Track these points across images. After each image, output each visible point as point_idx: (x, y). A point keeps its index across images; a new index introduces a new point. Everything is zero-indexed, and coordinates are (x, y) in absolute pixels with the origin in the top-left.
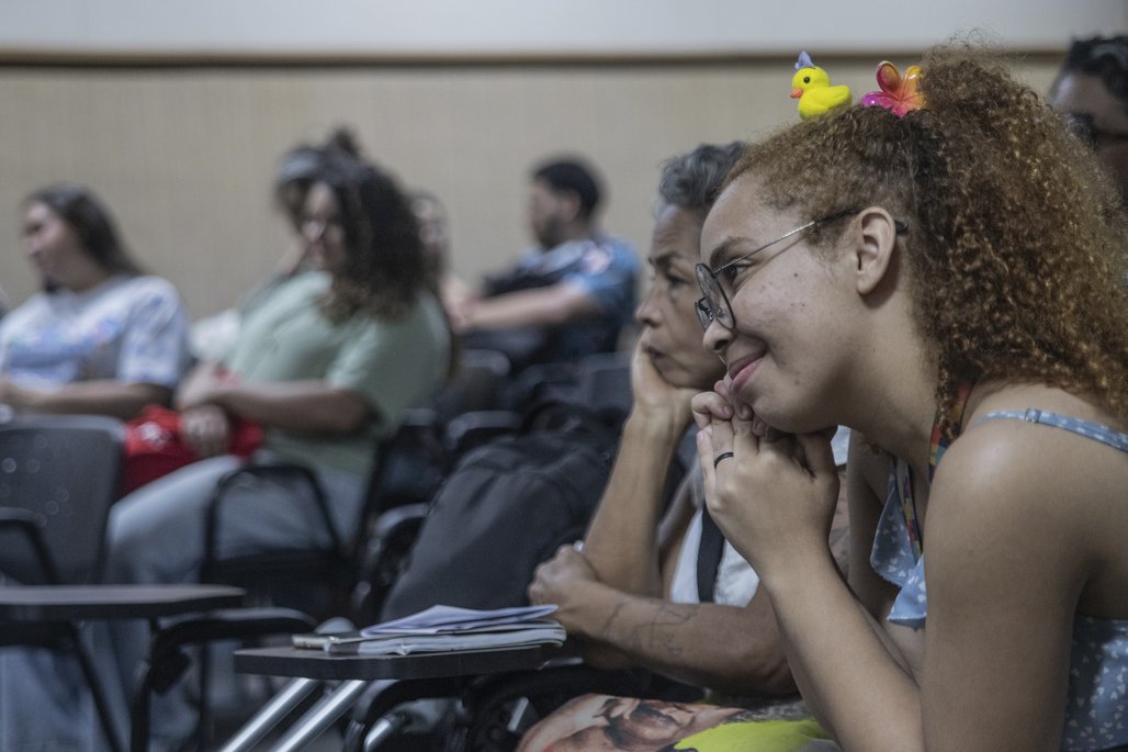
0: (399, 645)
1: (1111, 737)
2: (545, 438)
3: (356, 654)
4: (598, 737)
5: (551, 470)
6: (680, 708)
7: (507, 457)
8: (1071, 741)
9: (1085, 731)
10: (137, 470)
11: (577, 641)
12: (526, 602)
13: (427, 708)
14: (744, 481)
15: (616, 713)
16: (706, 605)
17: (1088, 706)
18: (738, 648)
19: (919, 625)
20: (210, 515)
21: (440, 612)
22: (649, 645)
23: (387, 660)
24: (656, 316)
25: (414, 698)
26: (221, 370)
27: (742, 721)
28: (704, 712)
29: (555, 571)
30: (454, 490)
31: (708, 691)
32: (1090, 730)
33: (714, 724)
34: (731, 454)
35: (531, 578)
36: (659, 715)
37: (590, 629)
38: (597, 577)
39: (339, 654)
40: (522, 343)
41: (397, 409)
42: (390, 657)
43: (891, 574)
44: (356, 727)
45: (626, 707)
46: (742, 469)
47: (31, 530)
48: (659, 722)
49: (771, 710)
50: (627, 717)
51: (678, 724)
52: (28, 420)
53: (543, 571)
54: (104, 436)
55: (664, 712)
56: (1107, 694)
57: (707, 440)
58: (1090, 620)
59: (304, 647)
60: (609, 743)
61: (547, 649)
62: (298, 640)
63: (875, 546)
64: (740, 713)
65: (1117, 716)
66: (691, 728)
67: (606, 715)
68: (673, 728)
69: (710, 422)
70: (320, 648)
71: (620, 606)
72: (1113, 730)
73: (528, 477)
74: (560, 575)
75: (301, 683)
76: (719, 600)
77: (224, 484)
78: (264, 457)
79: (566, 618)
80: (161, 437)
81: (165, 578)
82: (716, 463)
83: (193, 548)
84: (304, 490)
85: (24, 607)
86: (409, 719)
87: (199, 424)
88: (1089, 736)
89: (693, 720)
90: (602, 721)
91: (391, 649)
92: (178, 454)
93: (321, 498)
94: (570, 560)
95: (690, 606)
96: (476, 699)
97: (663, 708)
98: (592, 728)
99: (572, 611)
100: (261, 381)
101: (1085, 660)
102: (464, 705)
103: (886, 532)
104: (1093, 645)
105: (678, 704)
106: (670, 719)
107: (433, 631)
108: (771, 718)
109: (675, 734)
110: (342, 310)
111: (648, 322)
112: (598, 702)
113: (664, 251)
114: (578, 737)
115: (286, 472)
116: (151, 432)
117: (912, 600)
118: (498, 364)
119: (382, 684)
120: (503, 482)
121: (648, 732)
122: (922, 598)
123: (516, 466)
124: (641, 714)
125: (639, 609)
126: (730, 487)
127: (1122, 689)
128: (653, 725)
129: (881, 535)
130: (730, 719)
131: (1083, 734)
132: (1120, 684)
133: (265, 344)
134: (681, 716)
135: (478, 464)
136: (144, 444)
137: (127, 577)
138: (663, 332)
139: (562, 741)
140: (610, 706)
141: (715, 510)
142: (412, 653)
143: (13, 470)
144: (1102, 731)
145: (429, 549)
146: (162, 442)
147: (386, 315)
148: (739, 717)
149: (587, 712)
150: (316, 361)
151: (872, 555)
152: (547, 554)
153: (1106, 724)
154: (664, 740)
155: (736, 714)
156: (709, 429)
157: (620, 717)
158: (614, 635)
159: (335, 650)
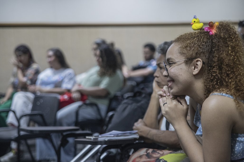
0: (105, 138)
1: (240, 157)
2: (139, 98)
3: (98, 140)
4: (144, 157)
5: (139, 104)
6: (161, 151)
7: (130, 102)
8: (232, 158)
9: (235, 156)
10: (62, 104)
11: (141, 138)
12: (132, 130)
13: (113, 151)
14: (170, 108)
15: (148, 152)
16: (167, 131)
17: (235, 151)
18: (173, 139)
19: (201, 135)
20: (77, 113)
21: (114, 132)
22: (156, 139)
23: (103, 141)
24: (158, 75)
25: (110, 148)
26: (80, 85)
27: (173, 153)
28: (166, 152)
29: (138, 124)
30: (120, 108)
31: (168, 148)
32: (236, 155)
33: (167, 154)
34: (166, 103)
35: (133, 125)
36: (157, 152)
37: (144, 135)
38: (146, 125)
39: (94, 140)
40: (139, 80)
41: (113, 92)
42: (104, 141)
43: (198, 125)
44: (99, 154)
45: (150, 151)
46: (169, 106)
47: (42, 116)
48: (157, 153)
49: (179, 151)
50: (150, 152)
51: (160, 154)
52: (44, 95)
53: (136, 124)
54: (56, 98)
55: (158, 151)
56: (239, 148)
57: (162, 101)
58: (235, 134)
59: (88, 139)
60: (147, 158)
61: (135, 139)
62: (87, 137)
63: (195, 120)
64: (173, 152)
65: (241, 153)
66: (163, 155)
67: (146, 152)
68: (159, 155)
69: (161, 97)
70: (91, 139)
71: (150, 131)
72: (240, 156)
73: (134, 105)
74: (139, 125)
75: (89, 146)
76: (170, 130)
77: (80, 107)
78: (88, 102)
79: (140, 133)
80: (68, 98)
81: (69, 125)
82: (164, 105)
83: (73, 119)
84: (95, 108)
85: (36, 131)
86: (110, 153)
87: (75, 95)
88: (236, 157)
89: (163, 153)
90: (145, 153)
91: (104, 139)
92: (71, 101)
93: (98, 110)
94: (141, 122)
95: (164, 131)
96: (122, 149)
97: (157, 151)
98: (143, 155)
99: (141, 132)
100: (87, 87)
101: (234, 142)
102: (120, 150)
103: (197, 117)
104: (235, 139)
105: (161, 150)
106: (159, 153)
107: (113, 136)
108: (179, 153)
109: (160, 156)
110: (102, 74)
111: (157, 77)
112: (145, 150)
113: (159, 62)
114: (141, 157)
115: (92, 105)
116: (66, 97)
117: (200, 131)
118: (134, 83)
119: (104, 146)
120: (129, 107)
121: (154, 156)
122: (202, 130)
123: (132, 104)
124: (153, 152)
125: (154, 131)
126: (167, 109)
127: (241, 147)
128: (155, 154)
129: (196, 118)
130: (170, 153)
131: (234, 156)
132: (241, 146)
133: (88, 80)
134: (161, 152)
135: (125, 103)
136: (64, 99)
137: (61, 125)
138: (159, 78)
139: (138, 157)
140: (147, 150)
141: (164, 114)
142: (108, 140)
143: (39, 104)
144: (238, 156)
145: (115, 120)
146: (68, 99)
147: (110, 76)
148: (172, 153)
149: (143, 152)
150: (97, 83)
151: (194, 121)
152: (136, 121)
153: (239, 154)
154: (157, 157)
155: (172, 152)
156: (161, 98)
157: (149, 153)
158: (149, 137)
159: (94, 139)
